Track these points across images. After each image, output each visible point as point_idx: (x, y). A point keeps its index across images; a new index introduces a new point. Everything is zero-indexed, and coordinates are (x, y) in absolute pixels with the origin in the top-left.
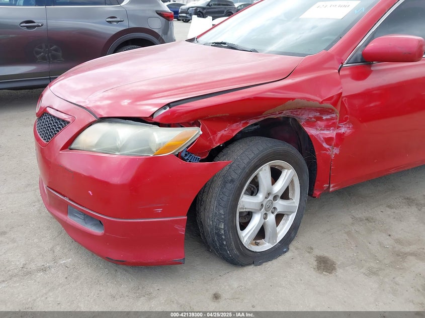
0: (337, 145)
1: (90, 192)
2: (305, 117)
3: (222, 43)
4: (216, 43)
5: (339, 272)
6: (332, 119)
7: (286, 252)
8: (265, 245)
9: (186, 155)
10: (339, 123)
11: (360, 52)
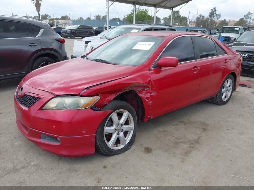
0: (151, 100)
1: (54, 127)
2: (138, 90)
3: (100, 60)
4: (97, 60)
5: (154, 152)
6: (148, 90)
7: (130, 148)
8: (121, 146)
9: (94, 107)
10: (151, 91)
11: (156, 64)
